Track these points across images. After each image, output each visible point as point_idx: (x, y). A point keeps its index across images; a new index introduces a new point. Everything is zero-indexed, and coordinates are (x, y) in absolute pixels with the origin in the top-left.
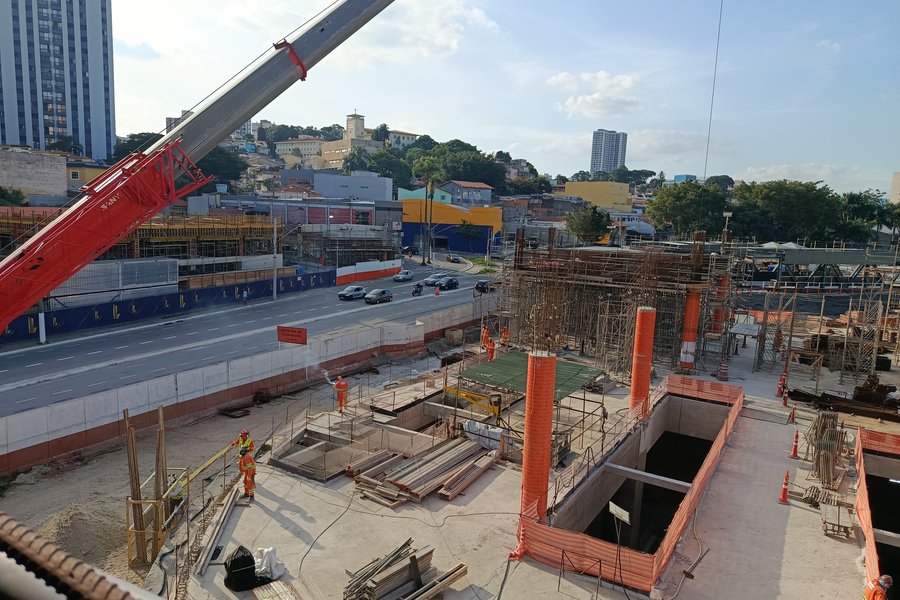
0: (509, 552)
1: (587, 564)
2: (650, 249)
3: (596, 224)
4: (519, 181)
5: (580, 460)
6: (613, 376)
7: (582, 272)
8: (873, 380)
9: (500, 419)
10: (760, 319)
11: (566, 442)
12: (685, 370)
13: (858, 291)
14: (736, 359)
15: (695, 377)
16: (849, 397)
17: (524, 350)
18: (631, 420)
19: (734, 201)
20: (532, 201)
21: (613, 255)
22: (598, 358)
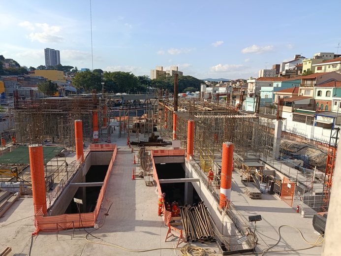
0: (32, 233)
1: (68, 225)
2: (76, 97)
3: (52, 88)
4: (11, 69)
5: (59, 185)
6: (68, 149)
7: (49, 108)
8: (153, 135)
9: (18, 178)
10: (119, 120)
11: (52, 180)
12: (96, 141)
13: (146, 108)
14: (112, 135)
15: (99, 144)
16: (148, 141)
17: (25, 145)
18: (78, 164)
19: (104, 79)
20: (19, 78)
21: (61, 100)
22: (61, 143)
